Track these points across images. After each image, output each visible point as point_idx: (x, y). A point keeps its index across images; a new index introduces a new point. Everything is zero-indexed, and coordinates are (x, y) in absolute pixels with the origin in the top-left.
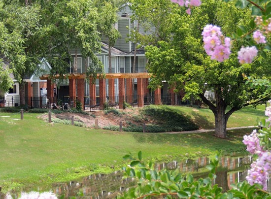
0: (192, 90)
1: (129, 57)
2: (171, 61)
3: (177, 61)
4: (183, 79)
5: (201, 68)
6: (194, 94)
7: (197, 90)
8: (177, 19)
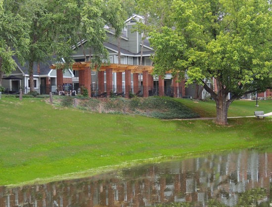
0: (194, 74)
1: (137, 57)
2: (175, 47)
3: (181, 46)
4: (186, 64)
5: (203, 54)
6: (197, 79)
7: (200, 74)
8: (180, 5)
